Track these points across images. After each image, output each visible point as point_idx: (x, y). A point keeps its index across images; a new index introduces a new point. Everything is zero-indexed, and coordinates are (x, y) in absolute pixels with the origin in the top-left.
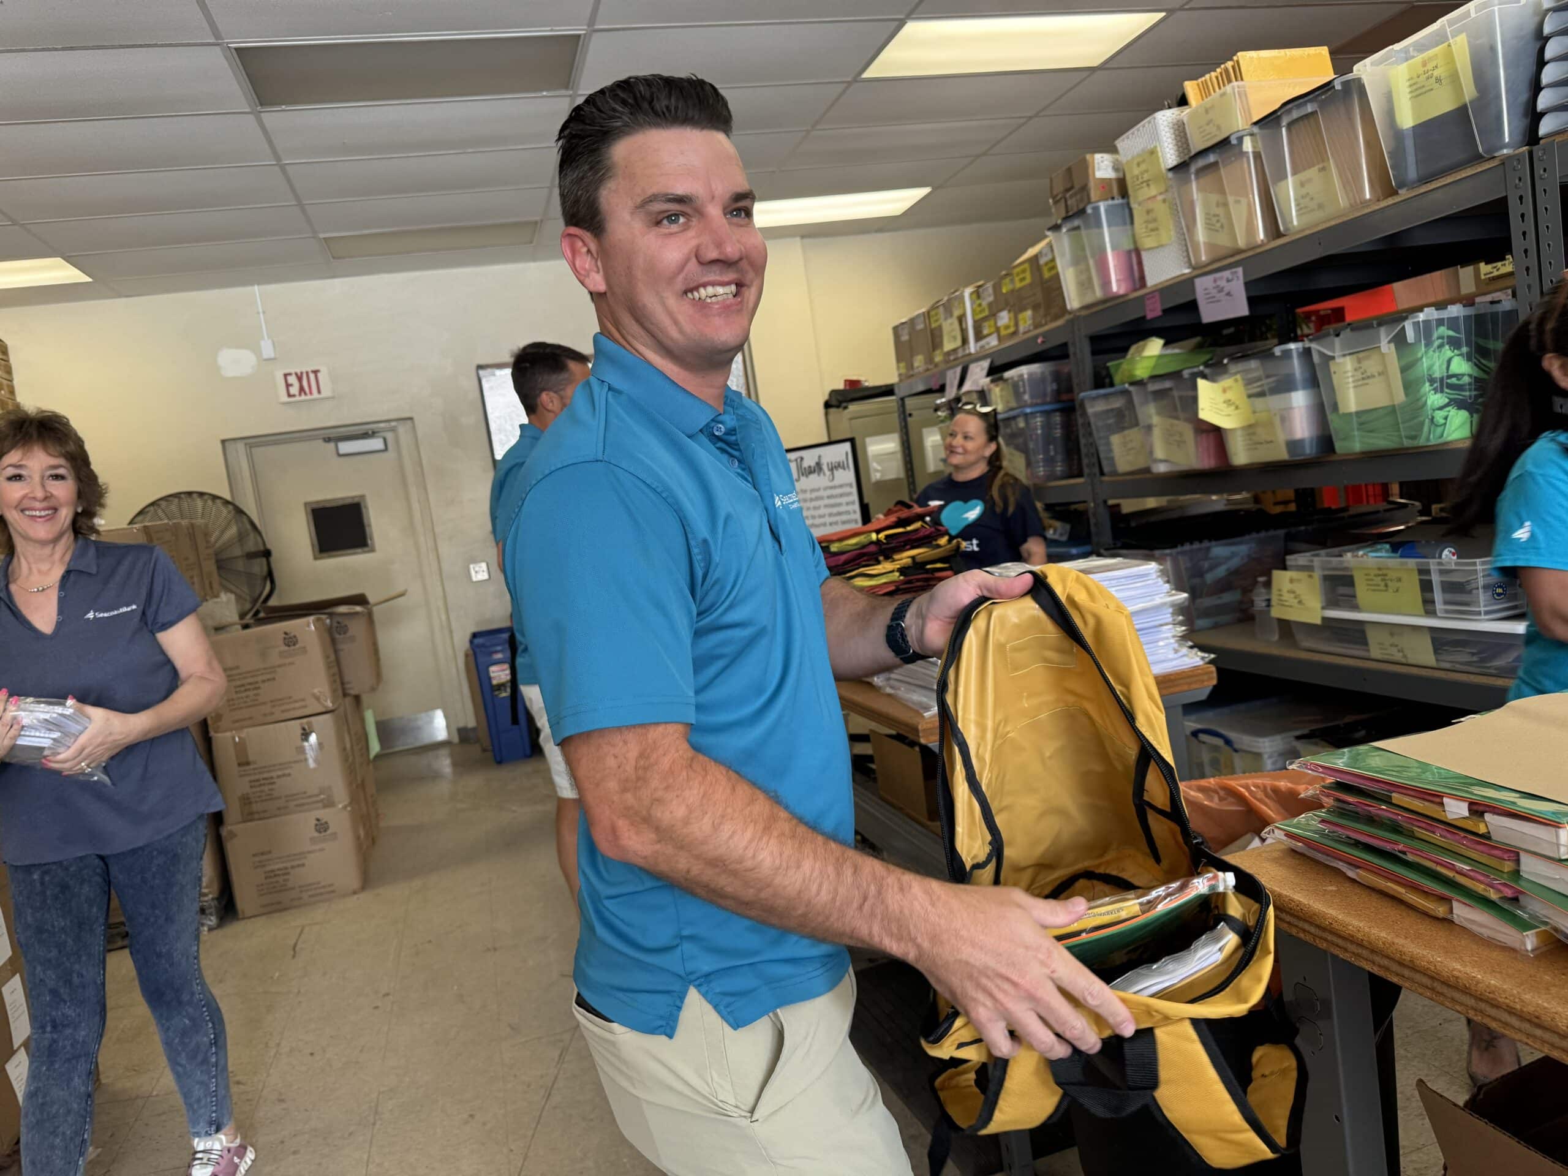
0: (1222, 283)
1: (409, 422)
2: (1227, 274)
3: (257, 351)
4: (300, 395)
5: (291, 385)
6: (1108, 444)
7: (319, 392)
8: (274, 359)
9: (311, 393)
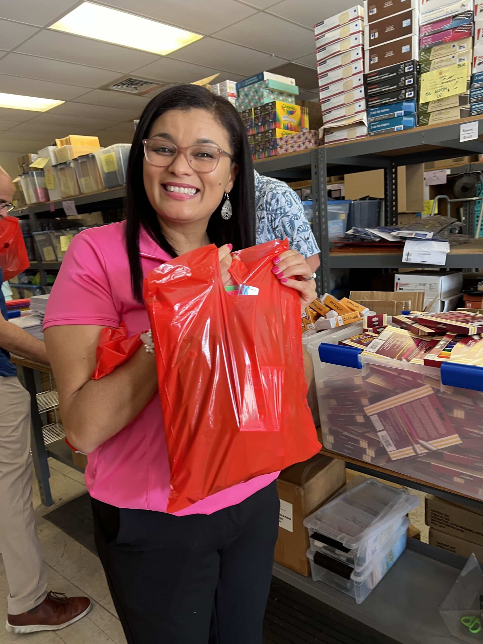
0: (69, 204)
2: (70, 202)
6: (43, 251)
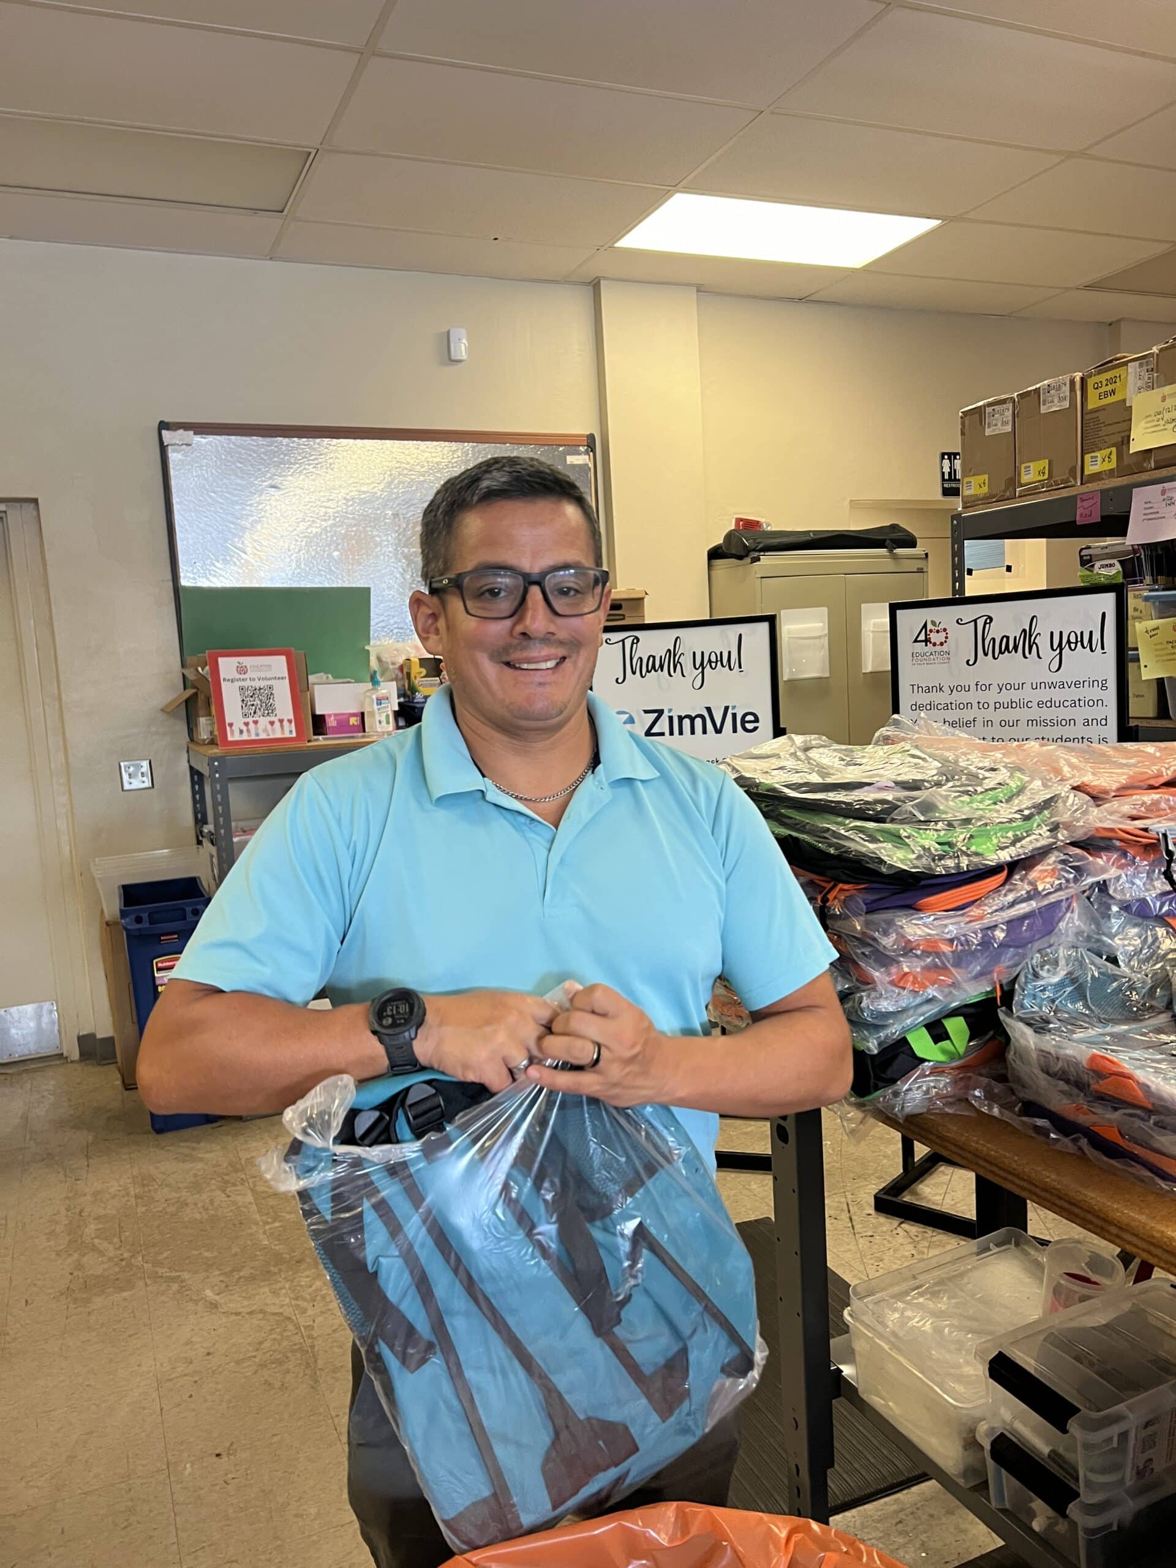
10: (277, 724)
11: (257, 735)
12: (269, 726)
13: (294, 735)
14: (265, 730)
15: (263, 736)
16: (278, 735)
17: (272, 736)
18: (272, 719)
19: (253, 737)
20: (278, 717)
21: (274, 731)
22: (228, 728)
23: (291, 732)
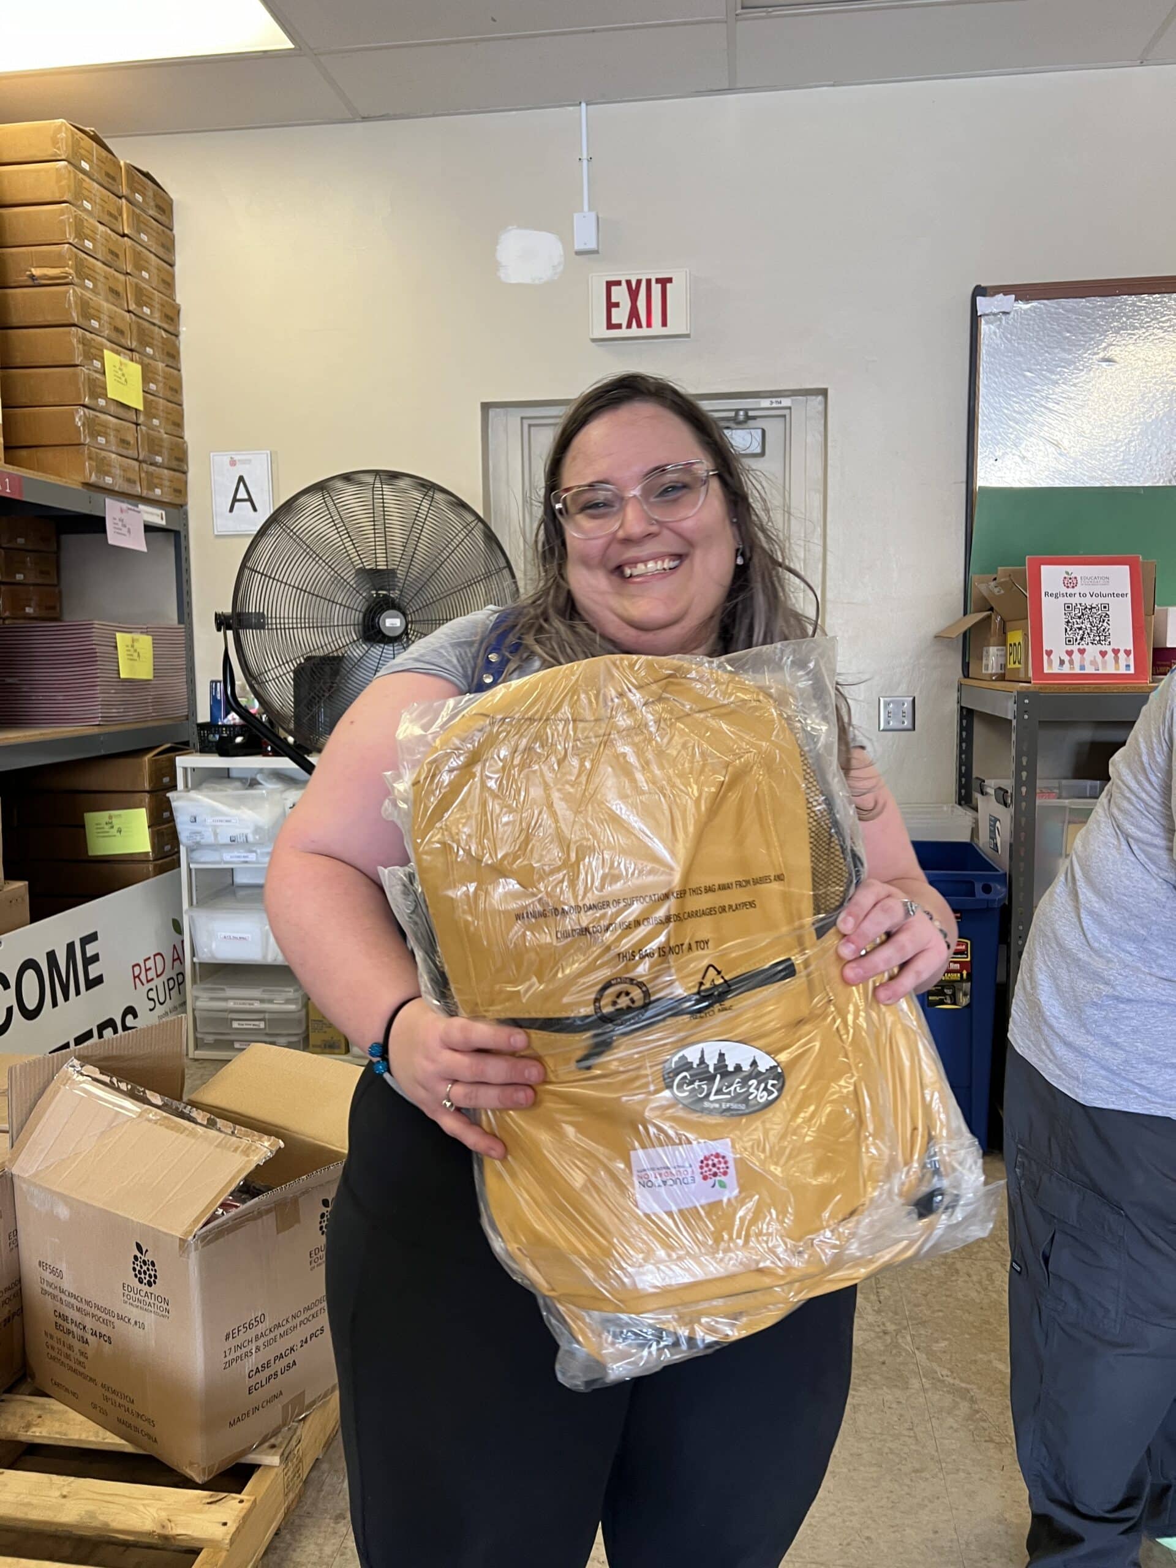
1: (817, 401)
3: (566, 236)
4: (629, 326)
5: (617, 305)
7: (664, 323)
8: (596, 252)
9: (649, 325)
10: (1110, 655)
11: (1082, 667)
12: (1099, 658)
13: (1132, 671)
14: (1093, 663)
15: (1090, 670)
16: (1111, 670)
17: (1101, 671)
18: (1104, 648)
19: (1077, 671)
20: (1114, 646)
21: (1104, 663)
22: (1045, 657)
23: (1128, 666)
